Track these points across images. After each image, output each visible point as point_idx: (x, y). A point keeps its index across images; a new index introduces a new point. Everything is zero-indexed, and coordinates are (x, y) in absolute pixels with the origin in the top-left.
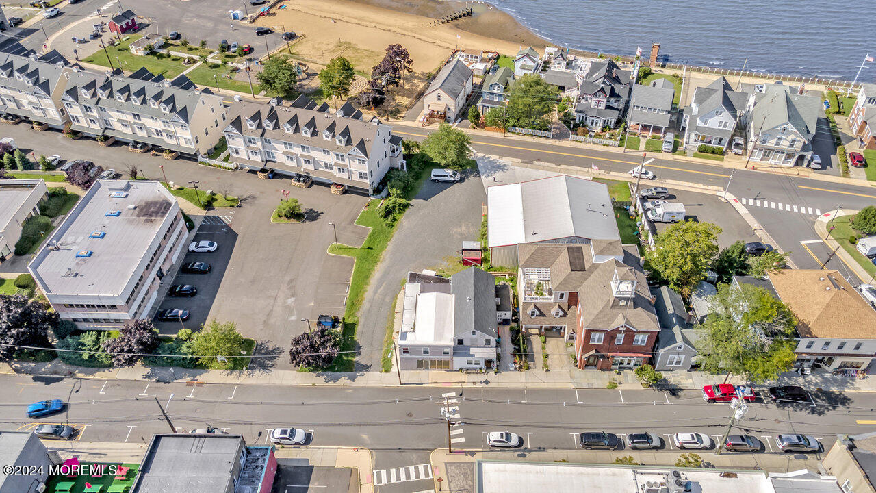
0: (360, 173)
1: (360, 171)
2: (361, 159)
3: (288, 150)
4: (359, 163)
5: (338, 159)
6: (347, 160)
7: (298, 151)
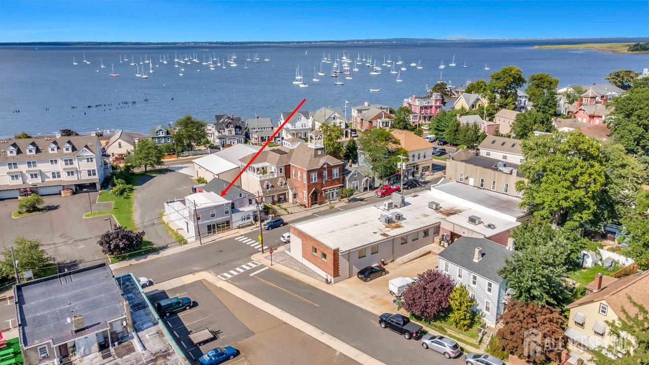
0: (89, 171)
1: (89, 169)
2: (89, 157)
3: (13, 170)
4: (88, 161)
5: (66, 164)
6: (76, 162)
7: (23, 168)
